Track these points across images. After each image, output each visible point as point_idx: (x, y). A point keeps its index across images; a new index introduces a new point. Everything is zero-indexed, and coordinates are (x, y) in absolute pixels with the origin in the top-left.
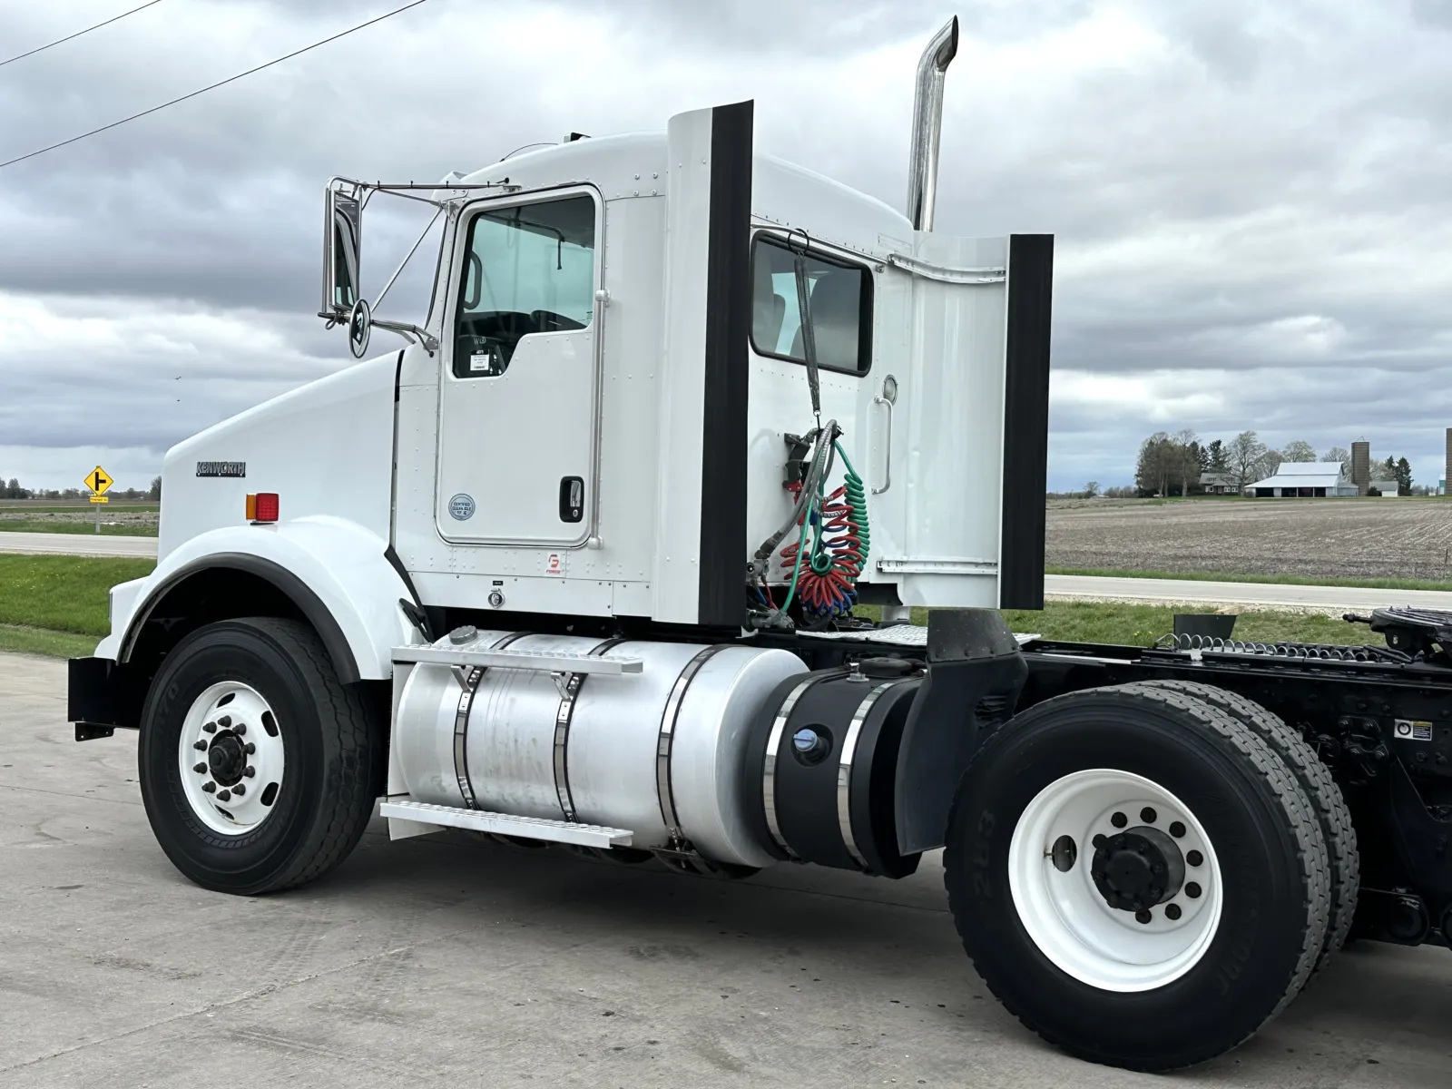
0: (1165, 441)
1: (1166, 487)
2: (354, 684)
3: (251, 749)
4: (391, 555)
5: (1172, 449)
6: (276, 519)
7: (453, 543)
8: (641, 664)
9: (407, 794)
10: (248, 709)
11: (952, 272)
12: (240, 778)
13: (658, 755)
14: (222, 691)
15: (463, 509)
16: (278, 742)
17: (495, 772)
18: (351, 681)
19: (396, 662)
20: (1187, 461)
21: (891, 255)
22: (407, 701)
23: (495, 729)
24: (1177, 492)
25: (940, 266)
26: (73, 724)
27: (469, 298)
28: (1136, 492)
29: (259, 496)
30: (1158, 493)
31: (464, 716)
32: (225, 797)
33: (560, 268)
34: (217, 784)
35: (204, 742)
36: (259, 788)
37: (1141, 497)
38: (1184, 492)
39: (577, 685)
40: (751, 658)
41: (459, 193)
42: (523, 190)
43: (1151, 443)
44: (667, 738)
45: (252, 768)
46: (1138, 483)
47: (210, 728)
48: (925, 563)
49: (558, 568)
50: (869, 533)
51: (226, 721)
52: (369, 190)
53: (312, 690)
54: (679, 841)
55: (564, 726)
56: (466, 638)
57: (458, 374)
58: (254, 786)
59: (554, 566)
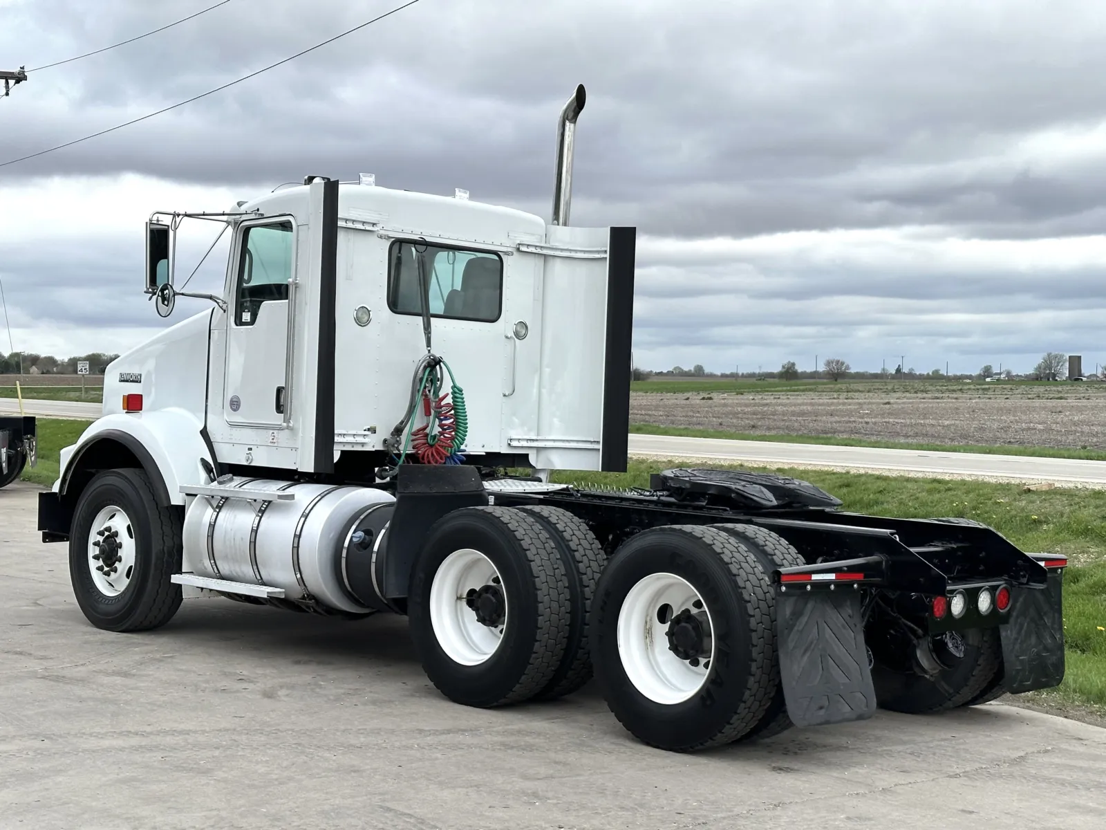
2: (167, 507)
3: (120, 546)
4: (204, 433)
6: (141, 409)
7: (233, 425)
8: (293, 495)
9: (192, 572)
10: (120, 523)
11: (576, 251)
12: (114, 563)
13: (293, 547)
14: (110, 512)
15: (235, 404)
16: (133, 541)
17: (226, 558)
18: (166, 505)
19: (187, 495)
21: (519, 244)
22: (189, 517)
23: (225, 532)
25: (566, 248)
26: (41, 532)
27: (246, 277)
29: (129, 395)
31: (212, 526)
32: (107, 574)
34: (105, 567)
35: (99, 541)
36: (124, 568)
39: (265, 507)
40: (348, 493)
41: (238, 216)
42: (265, 216)
44: (298, 537)
45: (120, 557)
47: (101, 533)
48: (554, 441)
49: (274, 441)
50: (467, 421)
51: (108, 529)
52: (181, 217)
53: (149, 512)
54: (307, 595)
55: (255, 531)
56: (224, 481)
57: (238, 323)
58: (122, 567)
59: (273, 439)
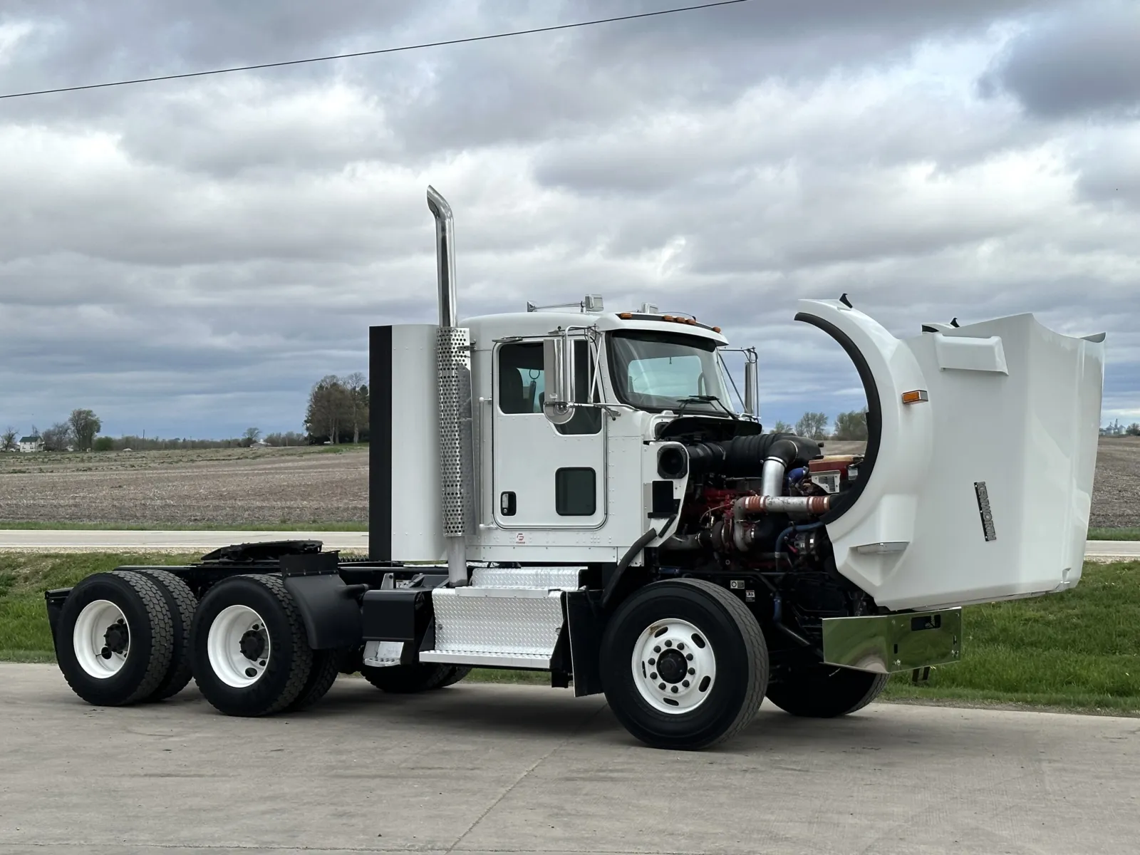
0: (335, 384)
1: (337, 434)
5: (342, 392)
20: (357, 405)
24: (347, 439)
28: (306, 439)
30: (329, 440)
33: (670, 363)
37: (311, 444)
38: (356, 438)
43: (321, 387)
46: (308, 429)
